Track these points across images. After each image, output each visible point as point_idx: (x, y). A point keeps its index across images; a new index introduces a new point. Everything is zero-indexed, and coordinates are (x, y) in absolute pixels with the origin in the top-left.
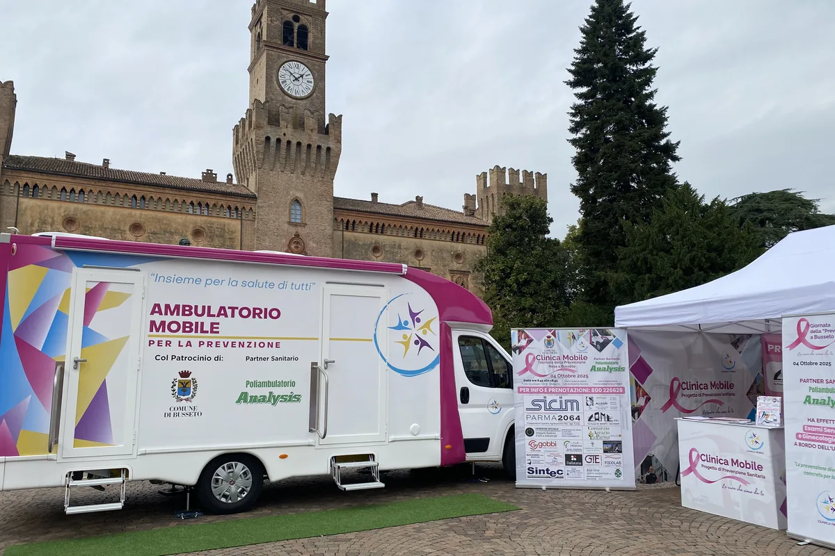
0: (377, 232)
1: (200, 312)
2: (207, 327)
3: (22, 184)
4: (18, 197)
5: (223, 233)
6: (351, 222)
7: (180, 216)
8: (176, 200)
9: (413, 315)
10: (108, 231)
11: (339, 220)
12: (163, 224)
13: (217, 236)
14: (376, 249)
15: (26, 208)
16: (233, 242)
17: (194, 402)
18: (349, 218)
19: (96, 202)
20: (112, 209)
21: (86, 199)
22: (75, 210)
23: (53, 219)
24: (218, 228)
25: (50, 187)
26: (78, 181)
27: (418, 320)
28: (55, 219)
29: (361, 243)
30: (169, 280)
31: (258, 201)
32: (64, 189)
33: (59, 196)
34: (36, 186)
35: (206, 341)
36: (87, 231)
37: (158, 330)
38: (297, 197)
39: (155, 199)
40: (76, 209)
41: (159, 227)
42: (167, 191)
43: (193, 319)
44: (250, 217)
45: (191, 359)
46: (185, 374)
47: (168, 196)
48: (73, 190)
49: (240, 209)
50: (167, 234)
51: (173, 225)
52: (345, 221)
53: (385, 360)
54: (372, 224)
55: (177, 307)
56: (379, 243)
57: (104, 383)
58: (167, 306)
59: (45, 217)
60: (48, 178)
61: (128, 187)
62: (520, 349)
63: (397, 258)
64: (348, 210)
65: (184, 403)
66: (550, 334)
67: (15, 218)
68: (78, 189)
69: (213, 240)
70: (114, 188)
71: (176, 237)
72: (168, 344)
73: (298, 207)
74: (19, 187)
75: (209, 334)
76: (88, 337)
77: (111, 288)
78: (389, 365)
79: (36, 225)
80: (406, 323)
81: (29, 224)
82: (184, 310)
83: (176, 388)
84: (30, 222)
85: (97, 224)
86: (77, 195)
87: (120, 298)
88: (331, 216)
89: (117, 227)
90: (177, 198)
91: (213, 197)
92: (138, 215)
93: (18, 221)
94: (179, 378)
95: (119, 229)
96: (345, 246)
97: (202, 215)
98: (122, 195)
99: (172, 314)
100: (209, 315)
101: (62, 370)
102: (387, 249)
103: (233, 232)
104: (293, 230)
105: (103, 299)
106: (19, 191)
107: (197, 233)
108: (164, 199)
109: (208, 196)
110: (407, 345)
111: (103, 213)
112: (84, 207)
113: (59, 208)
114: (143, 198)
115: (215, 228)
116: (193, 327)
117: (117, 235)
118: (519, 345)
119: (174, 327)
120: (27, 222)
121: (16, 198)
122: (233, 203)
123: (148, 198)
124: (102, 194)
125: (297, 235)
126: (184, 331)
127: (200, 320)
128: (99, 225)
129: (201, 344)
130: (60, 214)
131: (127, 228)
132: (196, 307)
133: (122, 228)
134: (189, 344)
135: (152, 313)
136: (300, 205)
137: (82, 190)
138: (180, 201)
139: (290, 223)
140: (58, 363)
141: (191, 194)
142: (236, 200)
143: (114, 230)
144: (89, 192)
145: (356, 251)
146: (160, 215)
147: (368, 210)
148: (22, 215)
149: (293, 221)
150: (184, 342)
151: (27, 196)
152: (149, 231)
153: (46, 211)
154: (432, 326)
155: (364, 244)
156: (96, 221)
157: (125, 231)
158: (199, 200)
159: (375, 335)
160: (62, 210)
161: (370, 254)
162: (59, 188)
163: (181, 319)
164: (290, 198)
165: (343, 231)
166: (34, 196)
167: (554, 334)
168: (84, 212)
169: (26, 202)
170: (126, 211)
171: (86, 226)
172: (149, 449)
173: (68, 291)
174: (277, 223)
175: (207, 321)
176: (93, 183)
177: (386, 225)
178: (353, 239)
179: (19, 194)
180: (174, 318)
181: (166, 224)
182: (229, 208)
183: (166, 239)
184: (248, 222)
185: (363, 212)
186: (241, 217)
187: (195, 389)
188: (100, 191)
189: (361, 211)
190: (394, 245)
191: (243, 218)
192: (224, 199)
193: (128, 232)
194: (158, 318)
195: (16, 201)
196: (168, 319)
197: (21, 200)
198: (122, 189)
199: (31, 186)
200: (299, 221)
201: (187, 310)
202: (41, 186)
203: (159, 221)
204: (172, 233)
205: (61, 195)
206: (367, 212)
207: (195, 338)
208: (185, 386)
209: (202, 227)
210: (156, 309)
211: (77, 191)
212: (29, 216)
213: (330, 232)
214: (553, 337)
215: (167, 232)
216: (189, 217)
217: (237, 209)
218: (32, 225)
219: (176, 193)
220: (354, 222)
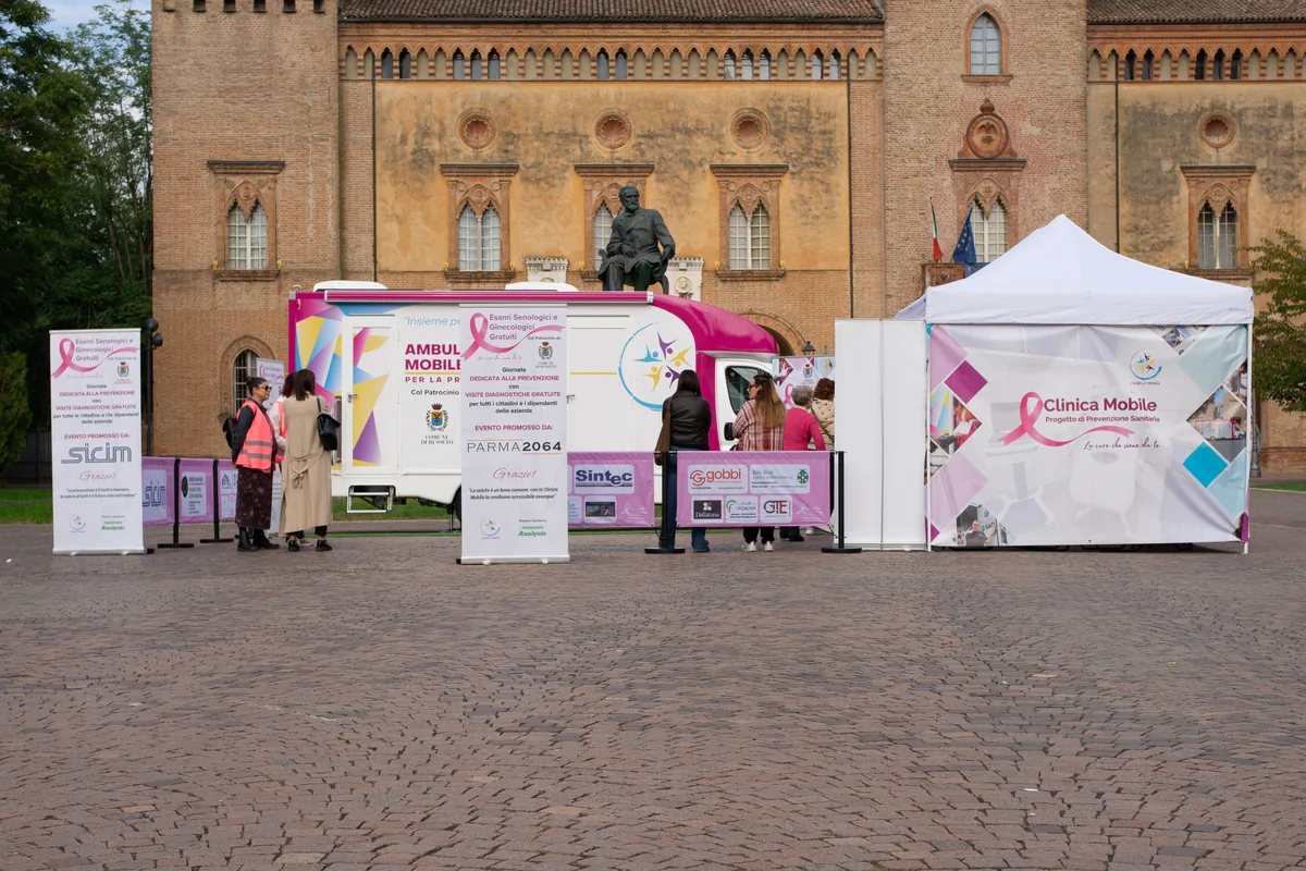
0: (1218, 77)
1: (447, 350)
2: (454, 365)
3: (378, 52)
4: (373, 81)
5: (804, 120)
6: (1140, 54)
7: (704, 88)
8: (694, 50)
9: (664, 346)
10: (553, 139)
11: (1105, 52)
12: (668, 111)
13: (792, 129)
14: (1216, 124)
15: (390, 104)
16: (831, 140)
17: (446, 432)
18: (1135, 45)
19: (523, 75)
20: (557, 88)
21: (503, 71)
22: (482, 99)
23: (442, 123)
24: (793, 110)
25: (431, 52)
26: (483, 31)
27: (670, 351)
28: (447, 122)
29: (1168, 111)
30: (419, 322)
31: (888, 30)
32: (458, 53)
33: (450, 71)
34: (404, 53)
35: (453, 376)
36: (509, 144)
37: (412, 368)
38: (987, 6)
39: (648, 51)
40: (485, 96)
41: (659, 120)
42: (673, 32)
43: (442, 357)
44: (870, 70)
45: (441, 393)
46: (437, 407)
47: (675, 43)
48: (475, 54)
49: (844, 57)
50: (679, 137)
51: (692, 113)
52: (1123, 56)
53: (631, 394)
54: (1202, 55)
55: (427, 346)
56: (1223, 107)
57: (372, 415)
58: (419, 347)
59: (426, 119)
60: (426, 32)
61: (586, 32)
62: (781, 380)
63: (1280, 144)
64: (1129, 23)
65: (437, 433)
66: (808, 362)
67: (371, 128)
68: (485, 51)
69: (782, 140)
70: (558, 37)
71: (699, 141)
72: (421, 380)
73: (991, 33)
74: (374, 61)
75: (456, 371)
76: (358, 375)
77: (373, 333)
78: (635, 398)
79: (411, 140)
80: (656, 354)
81: (398, 140)
82: (433, 350)
83: (430, 419)
84: (399, 135)
85: (531, 125)
86: (485, 64)
87: (380, 341)
88: (1079, 47)
89: (570, 130)
90: (696, 45)
91: (778, 33)
92: (612, 98)
93: (377, 136)
94: (433, 410)
95: (575, 134)
96: (1123, 123)
97: (756, 80)
98: (575, 52)
99: (423, 353)
100: (455, 353)
101: (340, 403)
102: (1249, 122)
103: (830, 116)
104: (977, 96)
105: (367, 342)
106: (374, 68)
107: (747, 125)
108: (667, 52)
109: (766, 33)
110: (656, 378)
111: (540, 100)
112: (499, 90)
113: (452, 98)
114: (621, 52)
115: (786, 108)
116: (442, 364)
117: (571, 147)
118: (779, 375)
119: (426, 365)
120: (394, 136)
121: (369, 85)
122: (827, 39)
123: (631, 52)
124: (535, 55)
125: (988, 109)
126: (434, 368)
127: (447, 357)
128: (533, 130)
129: (449, 379)
130: (455, 112)
131: (591, 129)
132: (444, 346)
133: (581, 131)
134: (439, 380)
135: (407, 353)
136: (997, 27)
137: (493, 51)
138: (702, 51)
139: (969, 78)
140: (337, 397)
141: (728, 33)
142: (834, 33)
143: (564, 135)
144: (508, 54)
145: (1153, 137)
146: (660, 90)
147: (1192, 16)
148: (384, 120)
149: (977, 71)
150: (435, 379)
151: (389, 77)
152: (639, 132)
153: (428, 107)
154: (686, 356)
155: (1178, 115)
156: (527, 119)
157: (587, 136)
158: (747, 43)
159: (620, 369)
160: (459, 101)
161: (1196, 139)
162: (450, 52)
163: (431, 357)
164: (968, 10)
165: (1117, 83)
166: (403, 75)
167: (812, 362)
168: (503, 102)
169: (390, 91)
170: (586, 90)
171: (508, 134)
172: (410, 471)
173: (340, 338)
174: (935, 84)
175: (453, 358)
176: (514, 32)
177: (1246, 53)
178: (1145, 103)
179: (374, 74)
180: (425, 356)
181: (675, 111)
182: (818, 53)
183: (678, 147)
184: (865, 86)
185: (1175, 23)
186: (848, 75)
187: (446, 419)
188: (530, 50)
189: (1170, 23)
190: (1270, 108)
191: (853, 76)
192: (805, 33)
193: (593, 139)
194: (412, 357)
195: (371, 91)
196: (420, 357)
197: (380, 87)
198: (575, 38)
199: (395, 53)
200: (993, 71)
201: (436, 349)
202: (413, 53)
203: (659, 105)
204: (688, 132)
205: (453, 67)
206: (1187, 22)
207: (444, 374)
208: (437, 417)
209: (755, 111)
210: (410, 349)
211: (485, 56)
212: (397, 122)
213: (1080, 90)
214: (811, 365)
215: (679, 130)
216: (726, 88)
217: (836, 54)
218: (404, 140)
219: (693, 32)
220: (1149, 55)
